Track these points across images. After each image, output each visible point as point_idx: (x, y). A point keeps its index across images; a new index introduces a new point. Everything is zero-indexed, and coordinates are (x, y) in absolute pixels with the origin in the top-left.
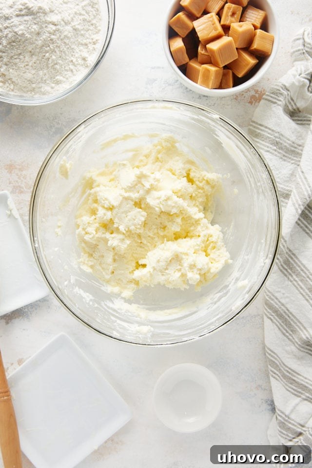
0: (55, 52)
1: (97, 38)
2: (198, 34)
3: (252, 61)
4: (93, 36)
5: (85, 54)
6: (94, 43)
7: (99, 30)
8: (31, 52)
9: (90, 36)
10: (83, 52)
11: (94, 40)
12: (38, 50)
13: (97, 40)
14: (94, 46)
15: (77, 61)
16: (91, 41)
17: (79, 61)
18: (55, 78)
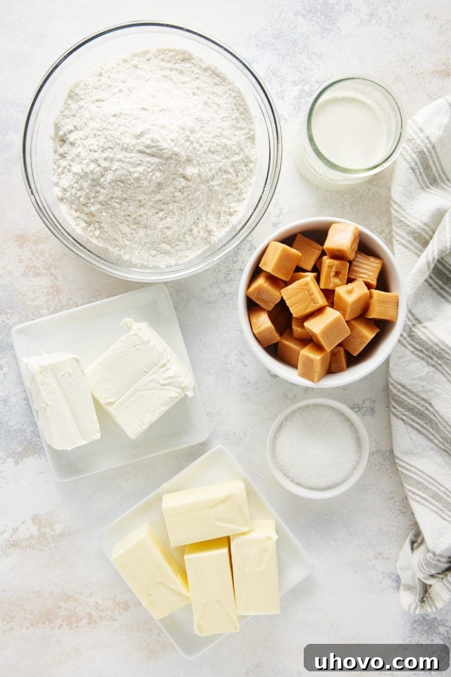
0: (173, 213)
1: (236, 209)
2: (291, 309)
3: (369, 335)
4: (233, 205)
5: (212, 226)
6: (231, 215)
7: (244, 199)
8: (140, 201)
9: (228, 203)
10: (211, 221)
11: (232, 210)
12: (151, 203)
13: (235, 212)
14: (228, 217)
15: (198, 232)
16: (227, 210)
17: (201, 234)
18: (160, 244)
